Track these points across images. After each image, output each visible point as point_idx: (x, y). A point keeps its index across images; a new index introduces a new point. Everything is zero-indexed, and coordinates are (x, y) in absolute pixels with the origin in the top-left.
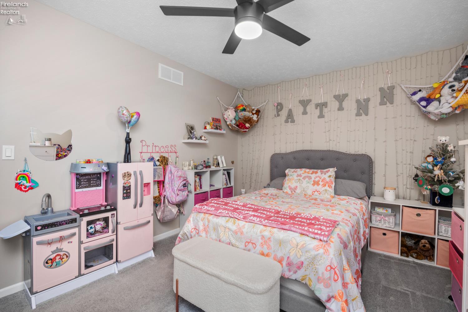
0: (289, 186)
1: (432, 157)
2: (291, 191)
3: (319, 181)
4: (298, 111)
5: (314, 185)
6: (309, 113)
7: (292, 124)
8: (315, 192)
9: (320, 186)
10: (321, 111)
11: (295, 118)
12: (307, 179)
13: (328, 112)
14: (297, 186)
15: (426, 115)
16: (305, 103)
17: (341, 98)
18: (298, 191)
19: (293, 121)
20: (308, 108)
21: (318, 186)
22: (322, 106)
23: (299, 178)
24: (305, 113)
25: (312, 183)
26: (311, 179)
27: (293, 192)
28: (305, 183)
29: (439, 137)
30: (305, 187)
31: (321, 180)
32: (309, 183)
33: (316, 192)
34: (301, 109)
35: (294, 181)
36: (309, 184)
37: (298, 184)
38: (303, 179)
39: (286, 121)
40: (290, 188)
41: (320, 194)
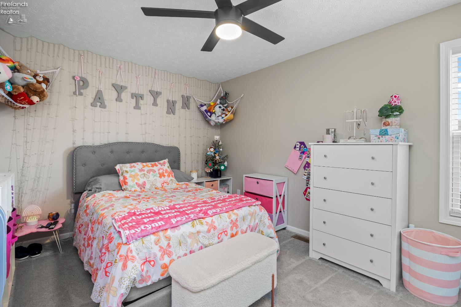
0: (136, 183)
1: (213, 148)
2: (140, 188)
3: (163, 173)
4: (110, 95)
5: (160, 177)
6: (124, 101)
7: (103, 109)
8: (163, 183)
9: (166, 177)
10: (137, 103)
11: (106, 103)
12: (151, 173)
13: (144, 105)
14: (145, 182)
15: (208, 122)
16: (119, 89)
17: (155, 95)
18: (148, 186)
19: (103, 106)
20: (124, 96)
21: (165, 177)
22: (137, 97)
23: (143, 173)
24: (119, 99)
25: (158, 175)
26: (155, 172)
27: (143, 189)
28: (151, 177)
29: (215, 136)
30: (153, 180)
31: (164, 172)
32: (155, 176)
33: (165, 183)
34: (114, 94)
35: (139, 177)
36: (155, 178)
37: (145, 180)
38: (147, 173)
39: (93, 105)
40: (138, 185)
41: (168, 184)
